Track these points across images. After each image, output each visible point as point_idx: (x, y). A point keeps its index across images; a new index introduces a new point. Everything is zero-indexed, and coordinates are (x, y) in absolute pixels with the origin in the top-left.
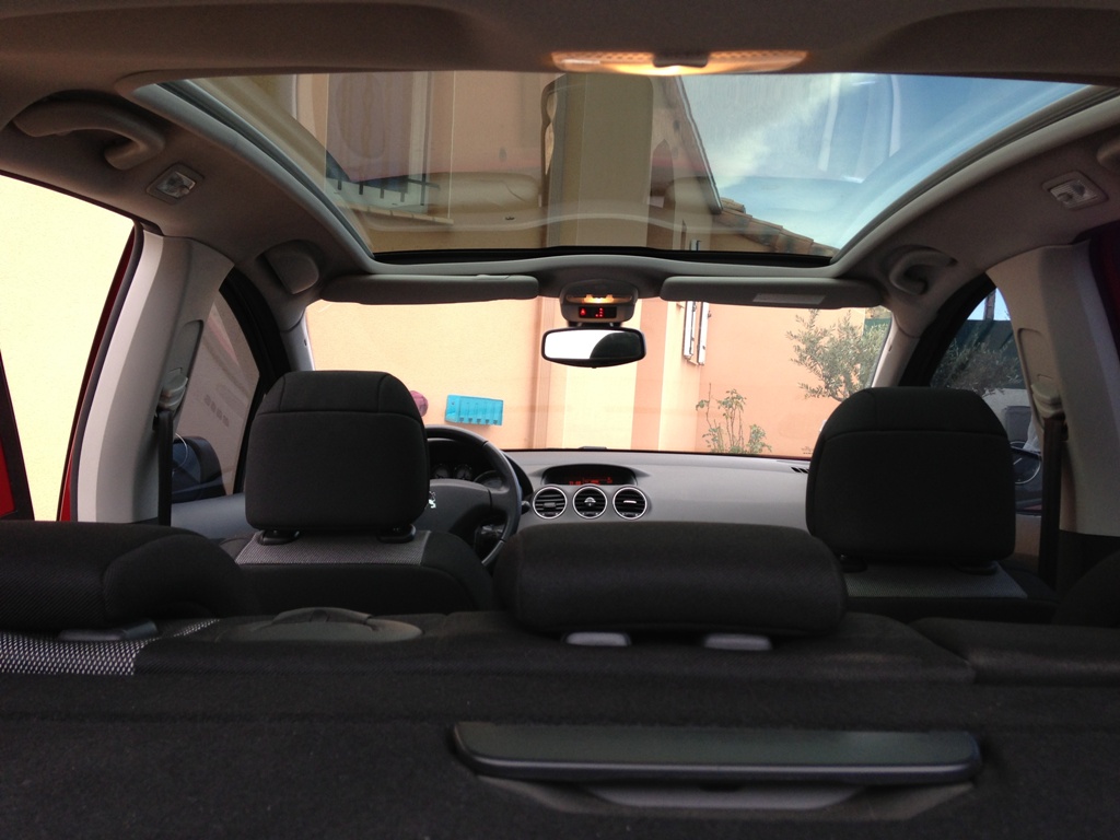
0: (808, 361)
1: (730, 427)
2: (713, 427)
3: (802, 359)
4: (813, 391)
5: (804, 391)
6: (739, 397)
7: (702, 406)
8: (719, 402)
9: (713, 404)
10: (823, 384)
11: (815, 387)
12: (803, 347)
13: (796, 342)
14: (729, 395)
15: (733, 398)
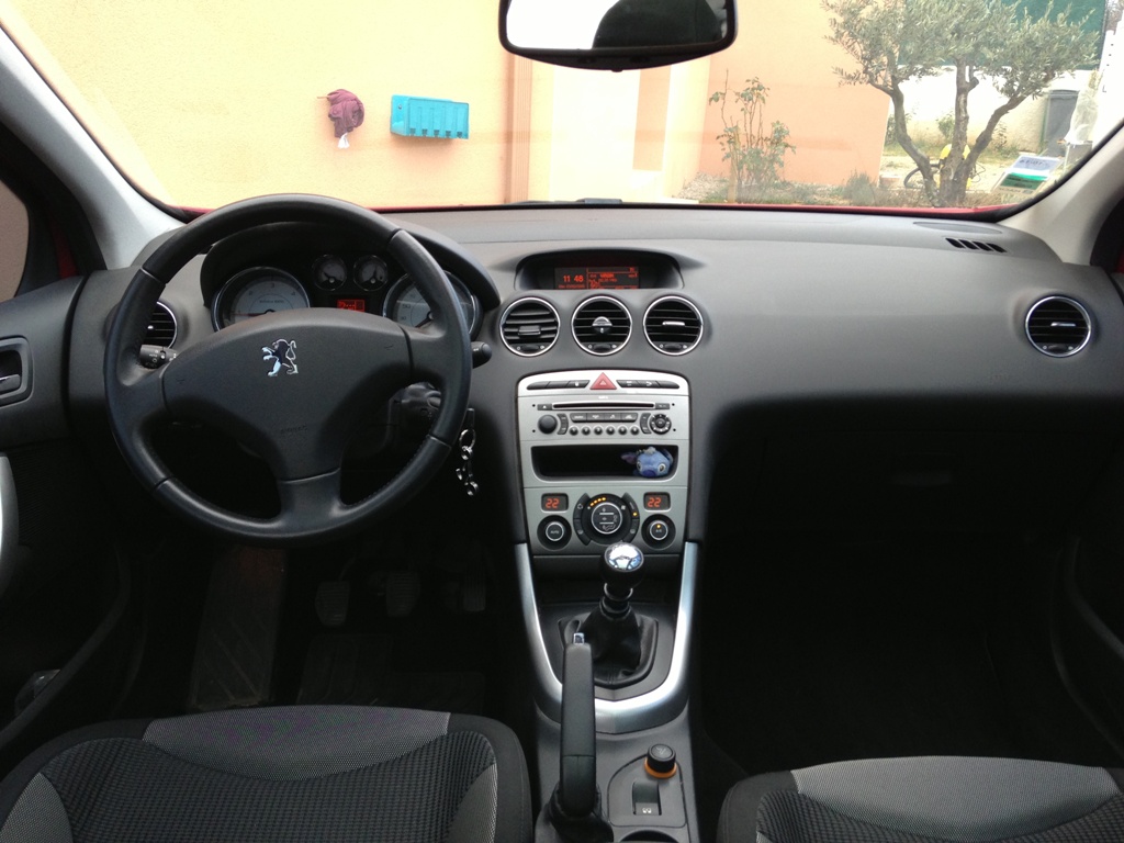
0: (846, 38)
1: (748, 125)
2: (730, 126)
3: (839, 35)
4: (849, 77)
5: (838, 78)
6: (760, 88)
7: (717, 100)
8: (737, 94)
9: (731, 97)
10: (860, 68)
11: (851, 72)
12: (840, 20)
13: (833, 14)
14: (750, 85)
15: (753, 89)
